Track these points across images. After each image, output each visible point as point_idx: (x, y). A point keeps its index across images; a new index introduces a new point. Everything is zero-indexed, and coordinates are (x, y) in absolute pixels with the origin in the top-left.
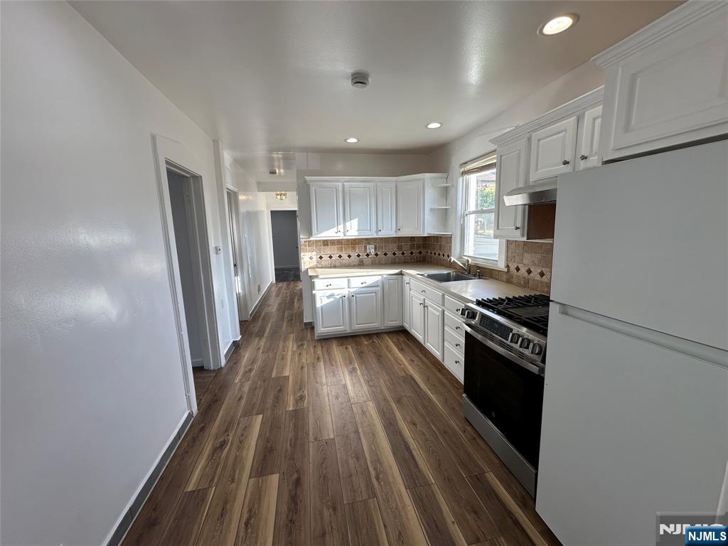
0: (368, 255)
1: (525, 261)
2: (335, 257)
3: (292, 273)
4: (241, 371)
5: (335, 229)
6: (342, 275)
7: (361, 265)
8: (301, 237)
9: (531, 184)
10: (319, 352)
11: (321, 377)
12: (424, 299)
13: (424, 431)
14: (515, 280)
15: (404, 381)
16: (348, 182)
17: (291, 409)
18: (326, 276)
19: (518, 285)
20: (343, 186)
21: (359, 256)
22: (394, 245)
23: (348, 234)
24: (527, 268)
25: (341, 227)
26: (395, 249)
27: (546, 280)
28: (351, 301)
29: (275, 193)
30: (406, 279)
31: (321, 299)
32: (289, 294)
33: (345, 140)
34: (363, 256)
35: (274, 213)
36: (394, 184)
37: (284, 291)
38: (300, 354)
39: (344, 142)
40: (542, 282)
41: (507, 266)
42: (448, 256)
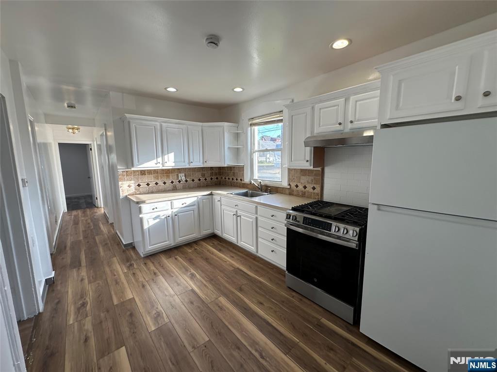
0: (179, 182)
1: (302, 181)
2: (152, 184)
3: (82, 201)
4: (72, 310)
5: (155, 161)
6: (167, 199)
7: (175, 189)
8: (119, 167)
9: (315, 135)
10: (153, 268)
11: (166, 289)
12: (237, 211)
13: (270, 306)
14: (295, 193)
15: (235, 274)
16: (165, 122)
17: (153, 329)
18: (156, 201)
19: (298, 195)
20: (161, 126)
21: (172, 182)
22: (199, 173)
23: (166, 165)
24: (304, 185)
25: (160, 160)
26: (200, 176)
27: (317, 192)
28: (173, 220)
29: (66, 126)
30: (216, 198)
31: (148, 221)
32: (89, 221)
33: (166, 89)
34: (176, 182)
35: (62, 146)
36: (200, 128)
37: (83, 218)
38: (134, 274)
39: (164, 90)
40: (314, 193)
41: (289, 185)
42: (241, 180)
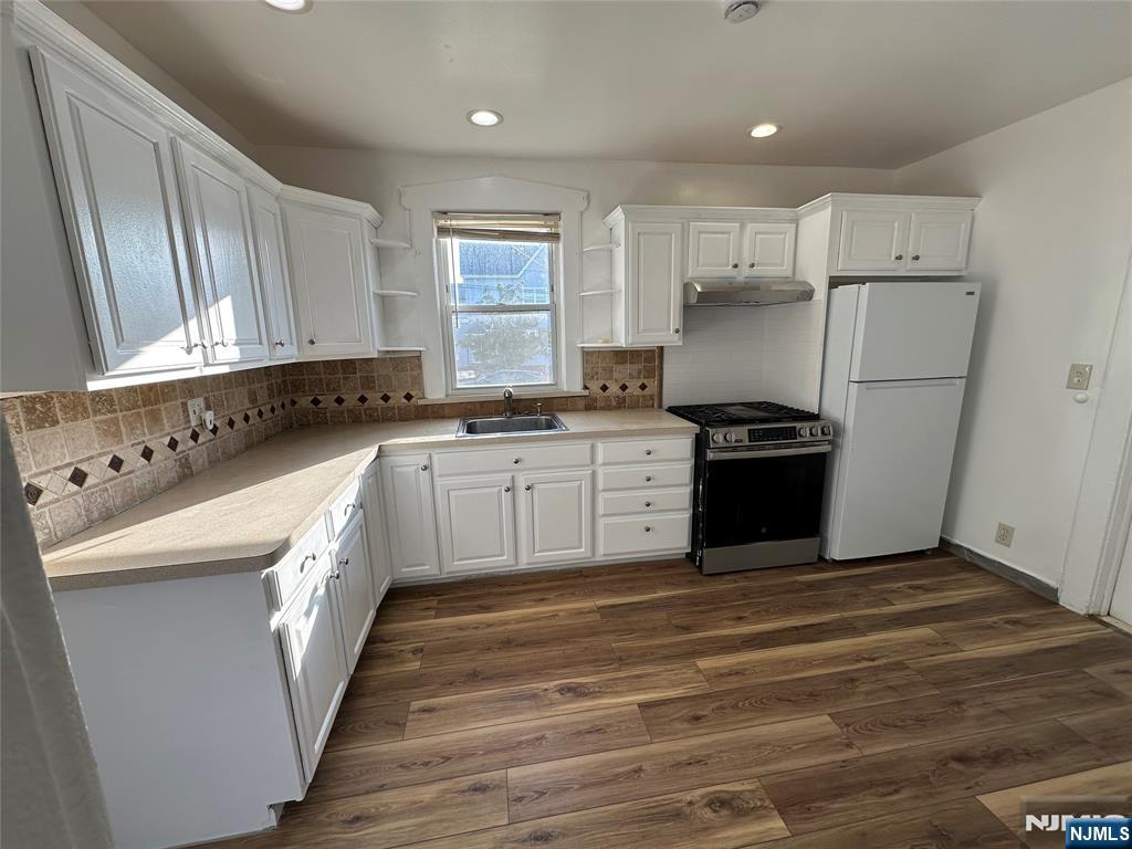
0: (195, 437)
1: (617, 376)
2: (97, 472)
14: (601, 403)
19: (607, 408)
21: (173, 444)
22: (243, 390)
24: (621, 384)
26: (247, 404)
27: (650, 393)
34: (185, 442)
41: (586, 388)
42: (408, 397)
